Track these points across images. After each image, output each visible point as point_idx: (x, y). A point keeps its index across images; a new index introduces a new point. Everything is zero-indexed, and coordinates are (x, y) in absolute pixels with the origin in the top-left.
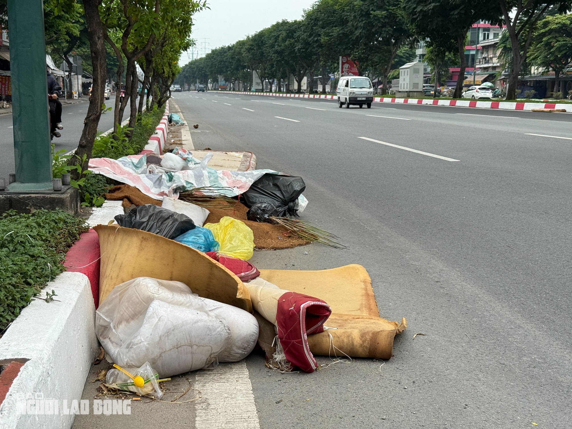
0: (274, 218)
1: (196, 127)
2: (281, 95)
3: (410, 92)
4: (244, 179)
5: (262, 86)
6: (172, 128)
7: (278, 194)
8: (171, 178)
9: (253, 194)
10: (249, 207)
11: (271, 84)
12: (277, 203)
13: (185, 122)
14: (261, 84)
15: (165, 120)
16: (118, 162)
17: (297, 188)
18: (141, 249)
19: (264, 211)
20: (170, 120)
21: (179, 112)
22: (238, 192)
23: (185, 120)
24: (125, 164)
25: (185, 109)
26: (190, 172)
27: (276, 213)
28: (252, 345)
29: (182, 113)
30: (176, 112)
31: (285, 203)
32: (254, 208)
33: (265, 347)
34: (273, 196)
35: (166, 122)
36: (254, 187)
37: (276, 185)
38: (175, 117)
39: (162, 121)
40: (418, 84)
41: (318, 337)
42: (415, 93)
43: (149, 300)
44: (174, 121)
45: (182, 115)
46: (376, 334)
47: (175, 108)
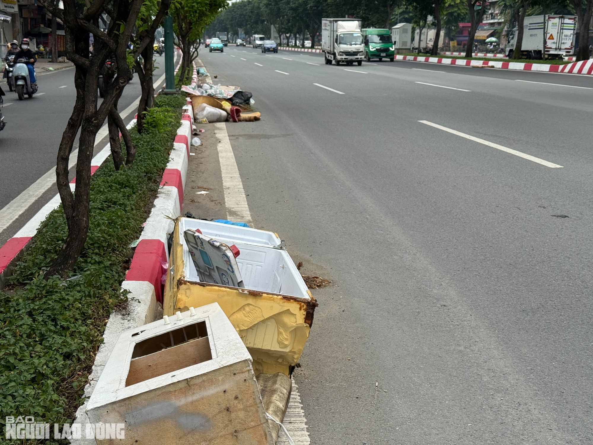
0: (240, 105)
1: (216, 77)
2: (296, 49)
3: (399, 49)
4: (231, 93)
5: (279, 41)
6: (200, 78)
7: (243, 98)
8: (206, 92)
9: (234, 98)
10: (232, 102)
11: (288, 38)
12: (242, 101)
13: (208, 74)
14: (279, 38)
15: (195, 72)
16: (188, 87)
17: (249, 96)
18: (203, 99)
19: (237, 102)
20: (198, 73)
21: (202, 66)
22: (229, 97)
23: (208, 72)
24: (190, 88)
25: (207, 64)
26: (213, 90)
27: (241, 103)
28: (226, 118)
29: (205, 67)
30: (201, 66)
31: (245, 101)
32: (234, 102)
33: (228, 119)
34: (241, 99)
35: (196, 73)
36: (235, 95)
37: (242, 95)
38: (202, 70)
39: (194, 73)
40: (406, 42)
41: (239, 117)
42: (404, 51)
43: (205, 107)
44: (201, 73)
45: (205, 69)
46: (250, 117)
47: (199, 62)
